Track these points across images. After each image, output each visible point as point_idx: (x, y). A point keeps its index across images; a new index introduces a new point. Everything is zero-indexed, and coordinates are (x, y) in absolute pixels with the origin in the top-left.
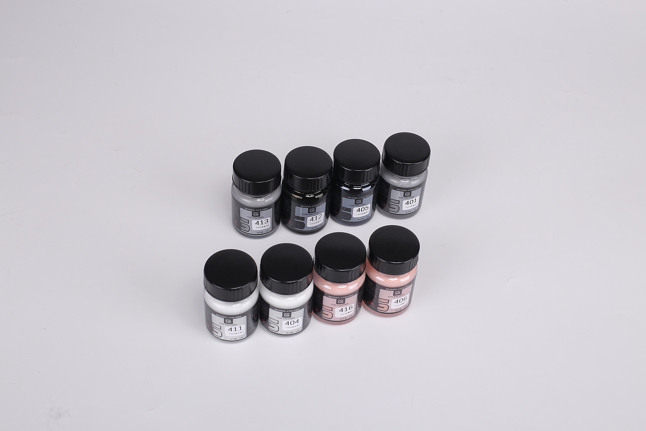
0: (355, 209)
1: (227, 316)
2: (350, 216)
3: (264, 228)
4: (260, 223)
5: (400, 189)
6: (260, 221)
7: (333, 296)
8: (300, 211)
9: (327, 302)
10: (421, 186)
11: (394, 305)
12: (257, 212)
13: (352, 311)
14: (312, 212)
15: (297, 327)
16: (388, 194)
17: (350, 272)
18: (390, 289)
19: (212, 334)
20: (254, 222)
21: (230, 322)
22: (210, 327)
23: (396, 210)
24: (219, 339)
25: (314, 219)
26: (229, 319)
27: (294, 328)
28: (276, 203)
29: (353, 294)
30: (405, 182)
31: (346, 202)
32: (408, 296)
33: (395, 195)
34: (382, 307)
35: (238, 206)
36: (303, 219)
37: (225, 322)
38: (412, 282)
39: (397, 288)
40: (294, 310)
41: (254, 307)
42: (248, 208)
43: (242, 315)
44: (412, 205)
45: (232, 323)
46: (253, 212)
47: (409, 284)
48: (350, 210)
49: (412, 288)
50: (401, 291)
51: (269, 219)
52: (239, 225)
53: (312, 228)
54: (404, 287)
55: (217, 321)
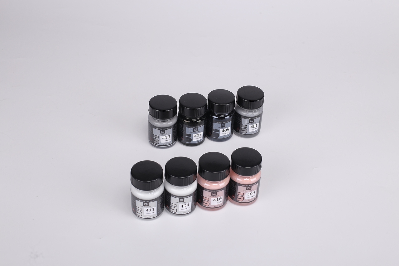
0: (221, 130)
1: (145, 201)
2: (218, 135)
3: (167, 141)
4: (165, 138)
5: (247, 118)
6: (165, 136)
7: (209, 190)
8: (188, 130)
9: (206, 194)
10: (260, 116)
11: (247, 198)
12: (163, 130)
13: (221, 202)
14: (195, 131)
15: (188, 209)
16: (240, 121)
17: (220, 174)
18: (244, 185)
19: (136, 214)
20: (162, 137)
21: (147, 205)
22: (135, 210)
23: (245, 132)
24: (140, 217)
25: (197, 135)
26: (146, 202)
27: (186, 210)
28: (174, 125)
29: (222, 189)
30: (250, 114)
31: (216, 126)
32: (256, 191)
33: (245, 122)
34: (240, 198)
35: (152, 127)
36: (190, 135)
37: (144, 205)
38: (258, 182)
39: (249, 185)
40: (186, 196)
41: (161, 195)
42: (158, 128)
43: (154, 200)
44: (255, 128)
45: (148, 205)
46: (161, 130)
47: (256, 183)
48: (218, 131)
49: (258, 186)
50: (251, 187)
51: (171, 135)
52: (153, 140)
53: (196, 141)
54: (253, 184)
55: (139, 204)
